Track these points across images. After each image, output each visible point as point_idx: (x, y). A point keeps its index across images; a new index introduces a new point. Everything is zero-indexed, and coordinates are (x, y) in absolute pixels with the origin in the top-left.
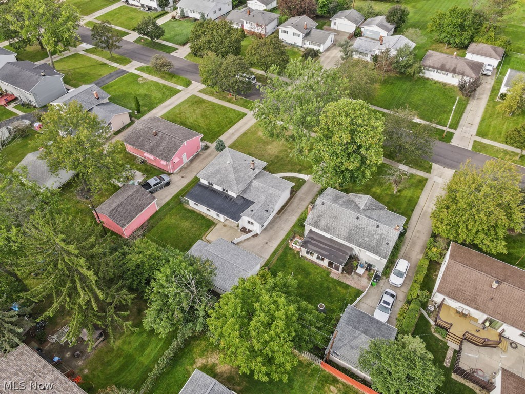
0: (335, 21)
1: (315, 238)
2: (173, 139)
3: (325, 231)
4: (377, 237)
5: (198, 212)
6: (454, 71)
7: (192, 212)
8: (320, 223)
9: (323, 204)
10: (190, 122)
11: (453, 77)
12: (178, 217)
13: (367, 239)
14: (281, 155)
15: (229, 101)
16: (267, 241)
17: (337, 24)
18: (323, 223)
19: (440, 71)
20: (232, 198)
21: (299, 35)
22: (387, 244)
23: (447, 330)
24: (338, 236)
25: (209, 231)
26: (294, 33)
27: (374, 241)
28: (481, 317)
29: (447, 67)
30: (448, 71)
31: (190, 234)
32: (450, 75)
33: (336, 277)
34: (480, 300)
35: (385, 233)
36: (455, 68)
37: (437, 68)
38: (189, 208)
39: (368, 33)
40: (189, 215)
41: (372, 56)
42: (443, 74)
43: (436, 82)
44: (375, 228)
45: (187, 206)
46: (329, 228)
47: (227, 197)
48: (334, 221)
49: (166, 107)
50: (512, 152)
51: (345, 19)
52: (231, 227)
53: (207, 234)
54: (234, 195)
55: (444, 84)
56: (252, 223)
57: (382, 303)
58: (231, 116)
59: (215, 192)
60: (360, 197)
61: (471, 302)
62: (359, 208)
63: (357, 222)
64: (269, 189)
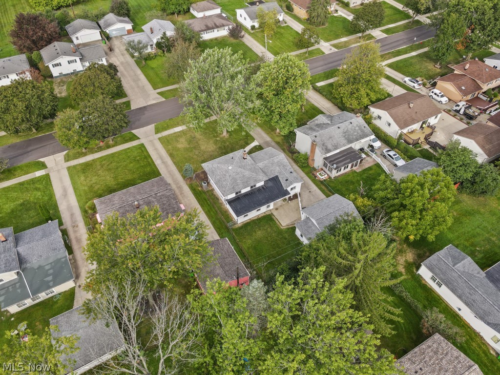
0: (76, 36)
1: (332, 159)
2: (158, 195)
3: (336, 149)
4: (357, 128)
5: (249, 221)
6: (217, 27)
7: (246, 225)
8: (328, 148)
9: (316, 137)
10: (115, 185)
11: (218, 31)
12: (247, 237)
13: (355, 134)
14: (219, 145)
15: (108, 147)
16: (308, 191)
17: (79, 38)
18: (330, 147)
19: (208, 31)
20: (262, 187)
21: (75, 60)
22: (365, 127)
23: (418, 143)
24: (344, 145)
25: (277, 222)
26: (68, 61)
27: (359, 132)
28: (416, 126)
29: (210, 26)
30: (213, 28)
31: (273, 235)
32: (216, 30)
33: (360, 170)
34: (414, 116)
35: (357, 123)
36: (215, 24)
37: (205, 30)
38: (240, 225)
39: (114, 32)
40: (249, 228)
41: (152, 45)
42: (211, 32)
43: (211, 40)
44: (351, 125)
45: (236, 226)
46: (336, 146)
47: (259, 189)
48: (332, 140)
49: (65, 194)
50: (301, 54)
51: (86, 30)
52: (281, 206)
53: (278, 223)
54: (262, 183)
55: (216, 39)
56: (295, 187)
57: (394, 157)
58: (135, 154)
59: (246, 195)
60: (317, 119)
61: (414, 122)
62: (328, 124)
63: (341, 130)
64: (273, 160)
